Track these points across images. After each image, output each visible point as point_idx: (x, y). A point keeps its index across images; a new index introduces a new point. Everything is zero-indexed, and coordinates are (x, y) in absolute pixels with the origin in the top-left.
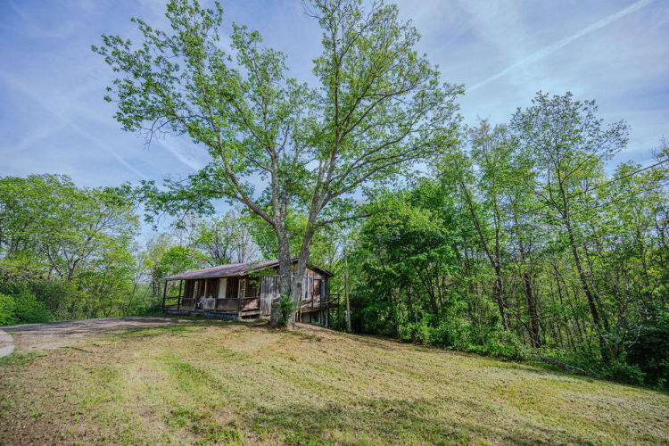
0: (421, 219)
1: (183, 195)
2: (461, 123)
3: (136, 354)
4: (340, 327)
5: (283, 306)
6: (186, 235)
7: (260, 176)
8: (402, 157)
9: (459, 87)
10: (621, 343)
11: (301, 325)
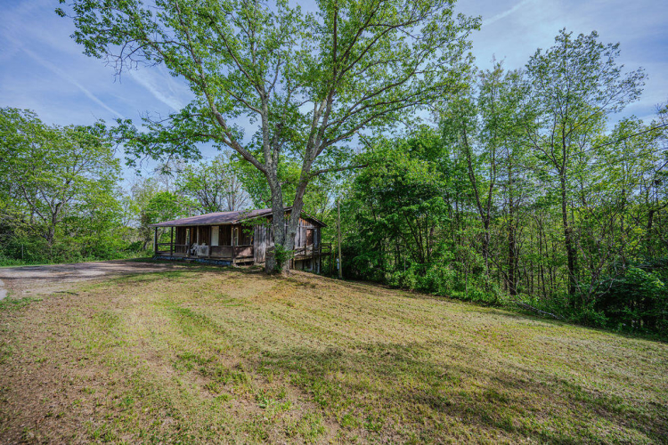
0: (419, 171)
1: (165, 136)
2: (472, 64)
3: (134, 300)
4: (330, 273)
5: (278, 254)
6: (171, 181)
7: (250, 117)
8: (403, 102)
9: (476, 20)
10: (593, 293)
11: (294, 271)
